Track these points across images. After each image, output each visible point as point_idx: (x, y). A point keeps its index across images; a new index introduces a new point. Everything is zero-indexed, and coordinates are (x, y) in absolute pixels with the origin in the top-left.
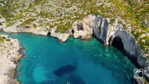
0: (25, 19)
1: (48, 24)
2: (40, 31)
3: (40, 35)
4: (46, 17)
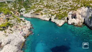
0: (36, 9)
1: (50, 13)
2: (45, 17)
3: (45, 20)
4: (50, 8)
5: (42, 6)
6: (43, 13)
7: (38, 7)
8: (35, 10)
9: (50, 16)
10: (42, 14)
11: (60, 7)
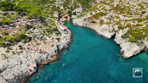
0: (96, 12)
1: (118, 23)
3: (102, 36)
5: (108, 7)
7: (100, 9)
11: (143, 13)
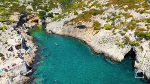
0: (83, 9)
2: (105, 41)
4: (130, 8)
6: (103, 23)
7: (90, 4)
8: (80, 12)
9: (132, 39)
10: (97, 27)
